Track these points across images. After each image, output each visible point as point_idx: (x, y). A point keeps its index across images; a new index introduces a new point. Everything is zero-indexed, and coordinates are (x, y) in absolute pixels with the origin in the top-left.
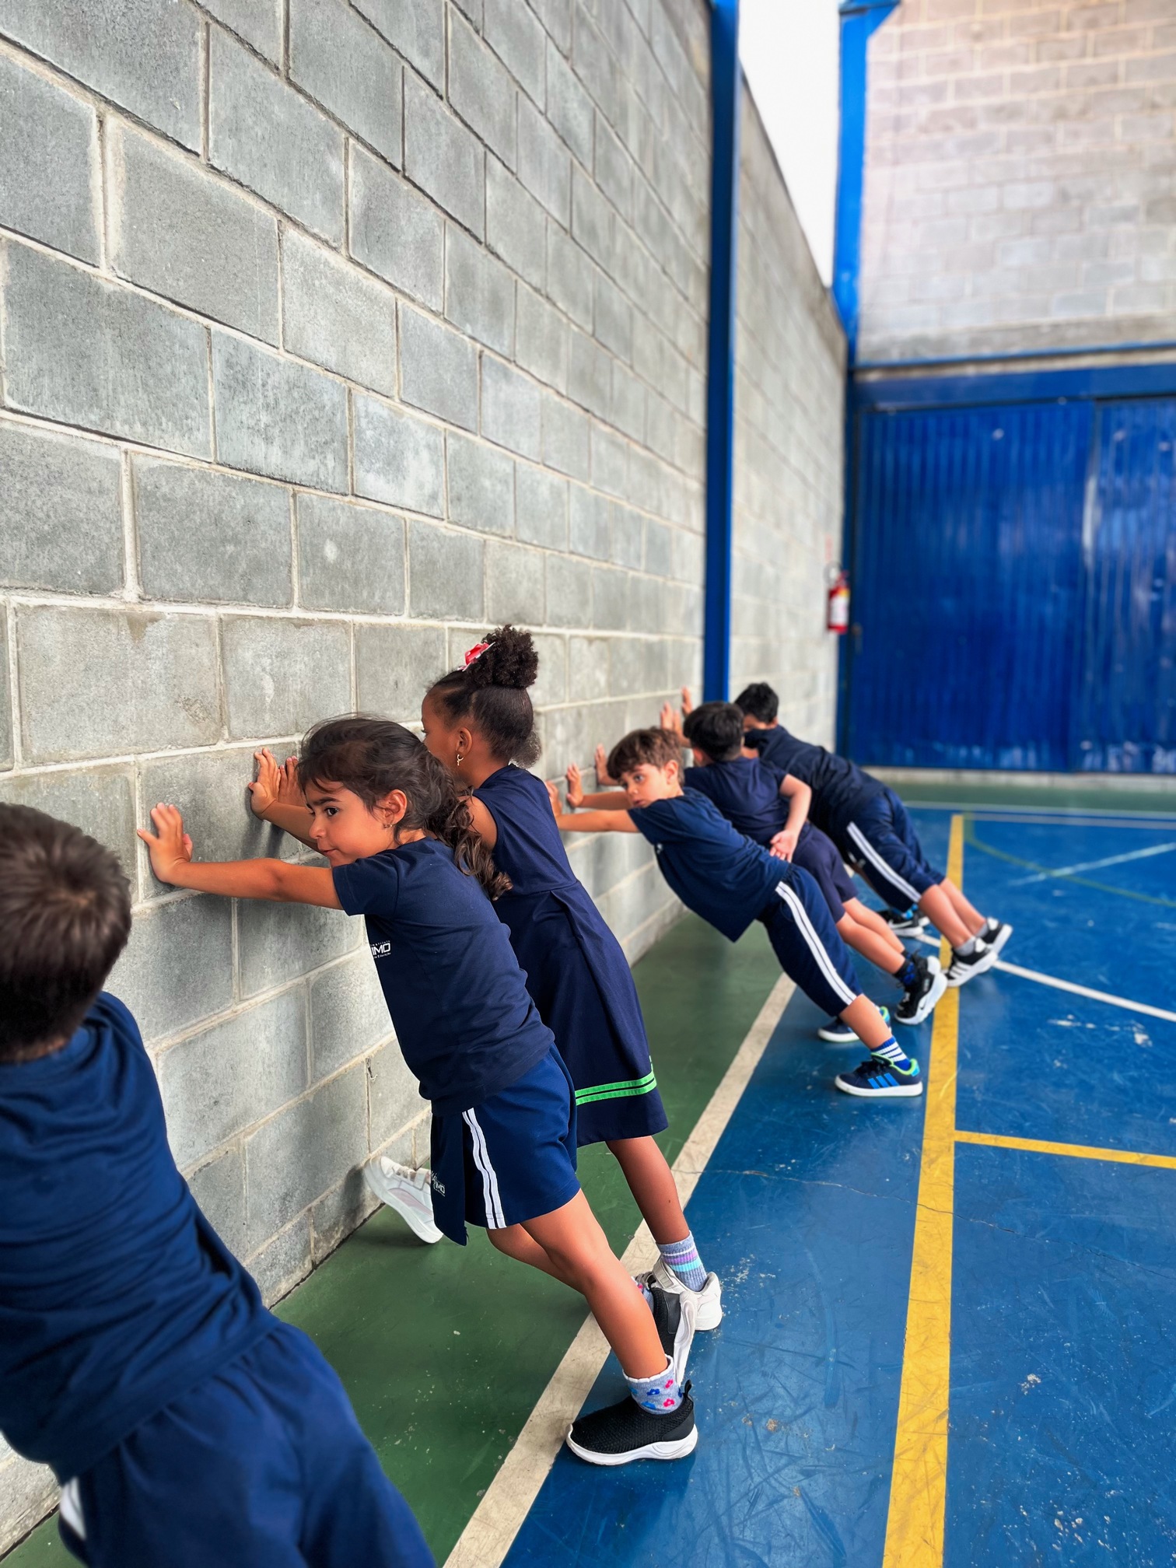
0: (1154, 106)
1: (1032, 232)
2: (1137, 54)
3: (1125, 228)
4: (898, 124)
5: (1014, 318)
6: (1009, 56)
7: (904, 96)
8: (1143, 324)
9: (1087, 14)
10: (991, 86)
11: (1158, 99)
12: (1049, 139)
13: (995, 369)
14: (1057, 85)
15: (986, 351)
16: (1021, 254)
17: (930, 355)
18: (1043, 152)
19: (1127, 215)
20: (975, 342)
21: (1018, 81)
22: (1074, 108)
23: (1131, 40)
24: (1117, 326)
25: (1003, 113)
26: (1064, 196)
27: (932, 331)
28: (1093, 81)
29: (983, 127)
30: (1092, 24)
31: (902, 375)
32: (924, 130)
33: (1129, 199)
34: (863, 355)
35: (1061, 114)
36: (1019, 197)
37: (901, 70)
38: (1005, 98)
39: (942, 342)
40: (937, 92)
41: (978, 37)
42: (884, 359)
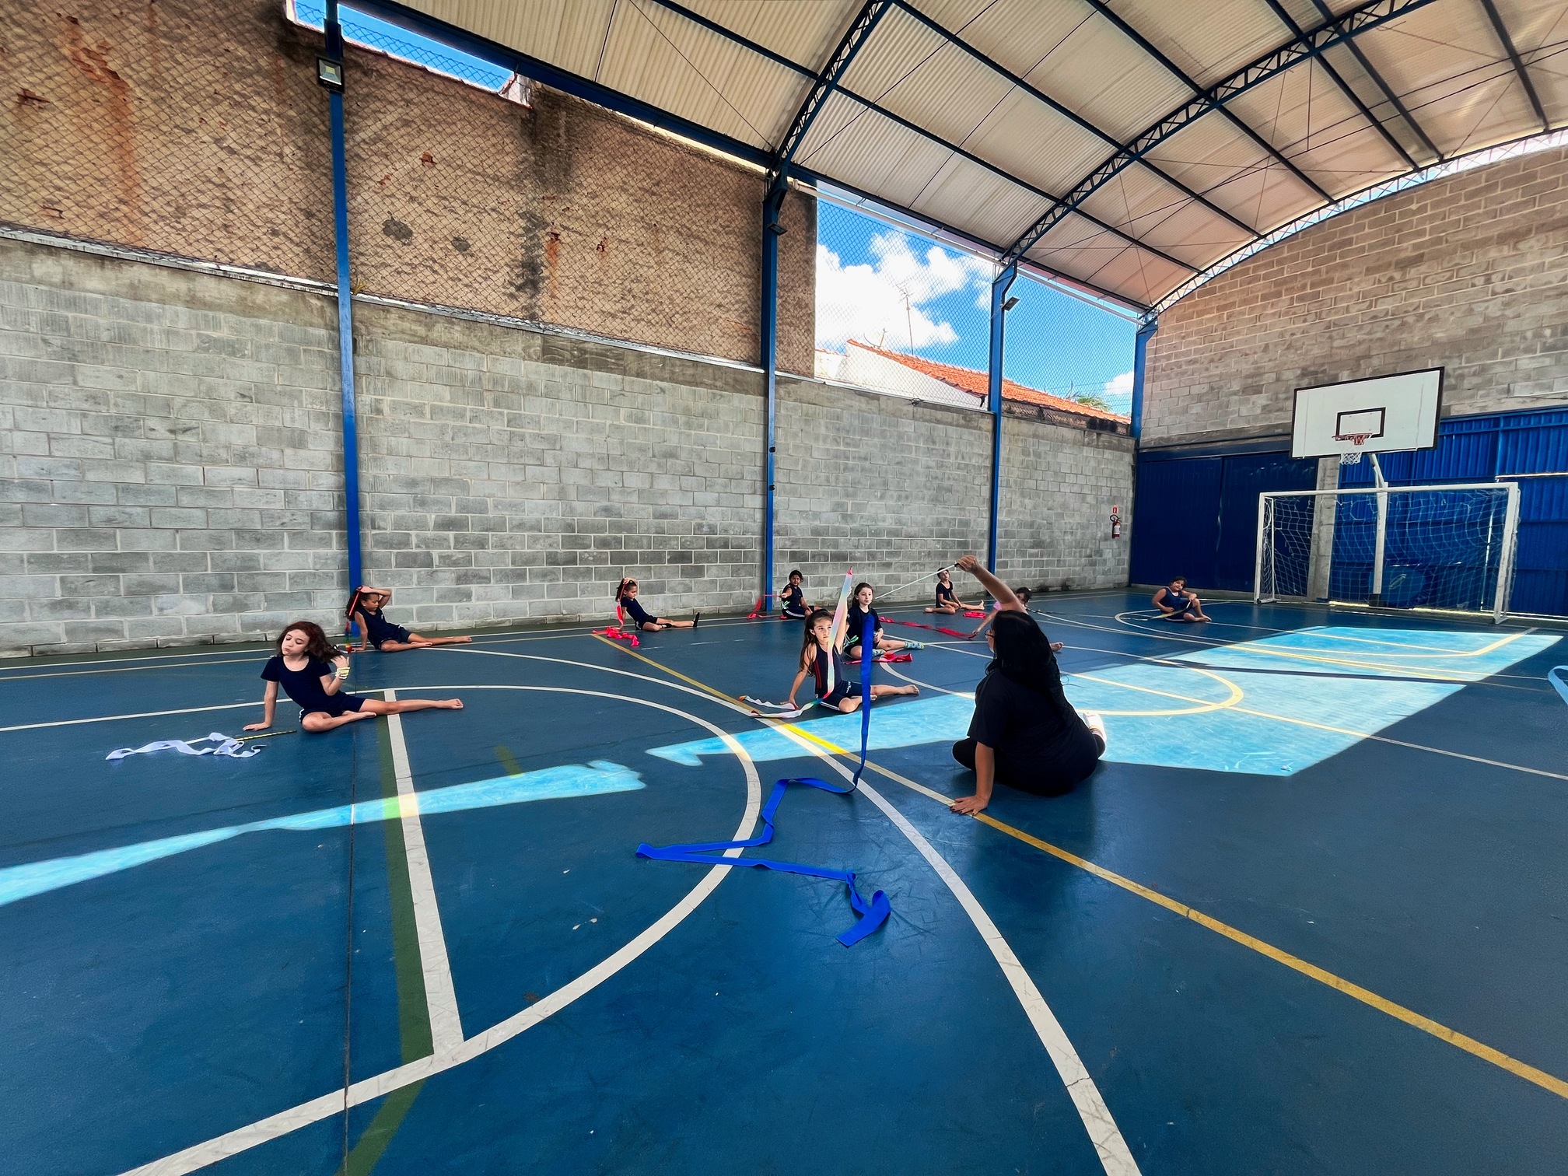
0: (1246, 355)
1: (1200, 401)
2: (1241, 337)
3: (1236, 397)
4: (1155, 369)
5: (1192, 430)
6: (1194, 343)
7: (1156, 360)
8: (1241, 430)
9: (1223, 326)
10: (1188, 353)
11: (1248, 352)
12: (1207, 369)
13: (1187, 447)
14: (1211, 351)
15: (1184, 442)
16: (1196, 409)
17: (1165, 444)
18: (1206, 374)
19: (1235, 393)
20: (1179, 439)
21: (1196, 351)
22: (1216, 358)
23: (1238, 333)
24: (1231, 431)
25: (1190, 362)
26: (1212, 388)
27: (1165, 436)
28: (1224, 349)
29: (1184, 367)
30: (1225, 329)
31: (1155, 450)
32: (1163, 370)
33: (1236, 387)
34: (1141, 445)
35: (1212, 361)
36: (1196, 390)
37: (1156, 351)
38: (1192, 357)
39: (1169, 439)
40: (1168, 357)
41: (1183, 338)
42: (1149, 446)
